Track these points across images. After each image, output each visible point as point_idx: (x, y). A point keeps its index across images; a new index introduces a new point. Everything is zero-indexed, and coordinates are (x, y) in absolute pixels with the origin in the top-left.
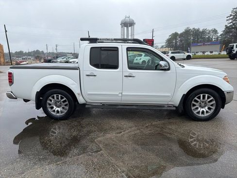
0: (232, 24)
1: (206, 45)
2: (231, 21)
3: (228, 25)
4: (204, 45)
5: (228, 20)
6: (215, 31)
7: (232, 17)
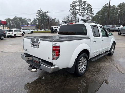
0: (38, 17)
1: (29, 26)
2: (38, 16)
3: (37, 18)
4: (28, 26)
5: (36, 15)
6: (30, 20)
7: (38, 14)
